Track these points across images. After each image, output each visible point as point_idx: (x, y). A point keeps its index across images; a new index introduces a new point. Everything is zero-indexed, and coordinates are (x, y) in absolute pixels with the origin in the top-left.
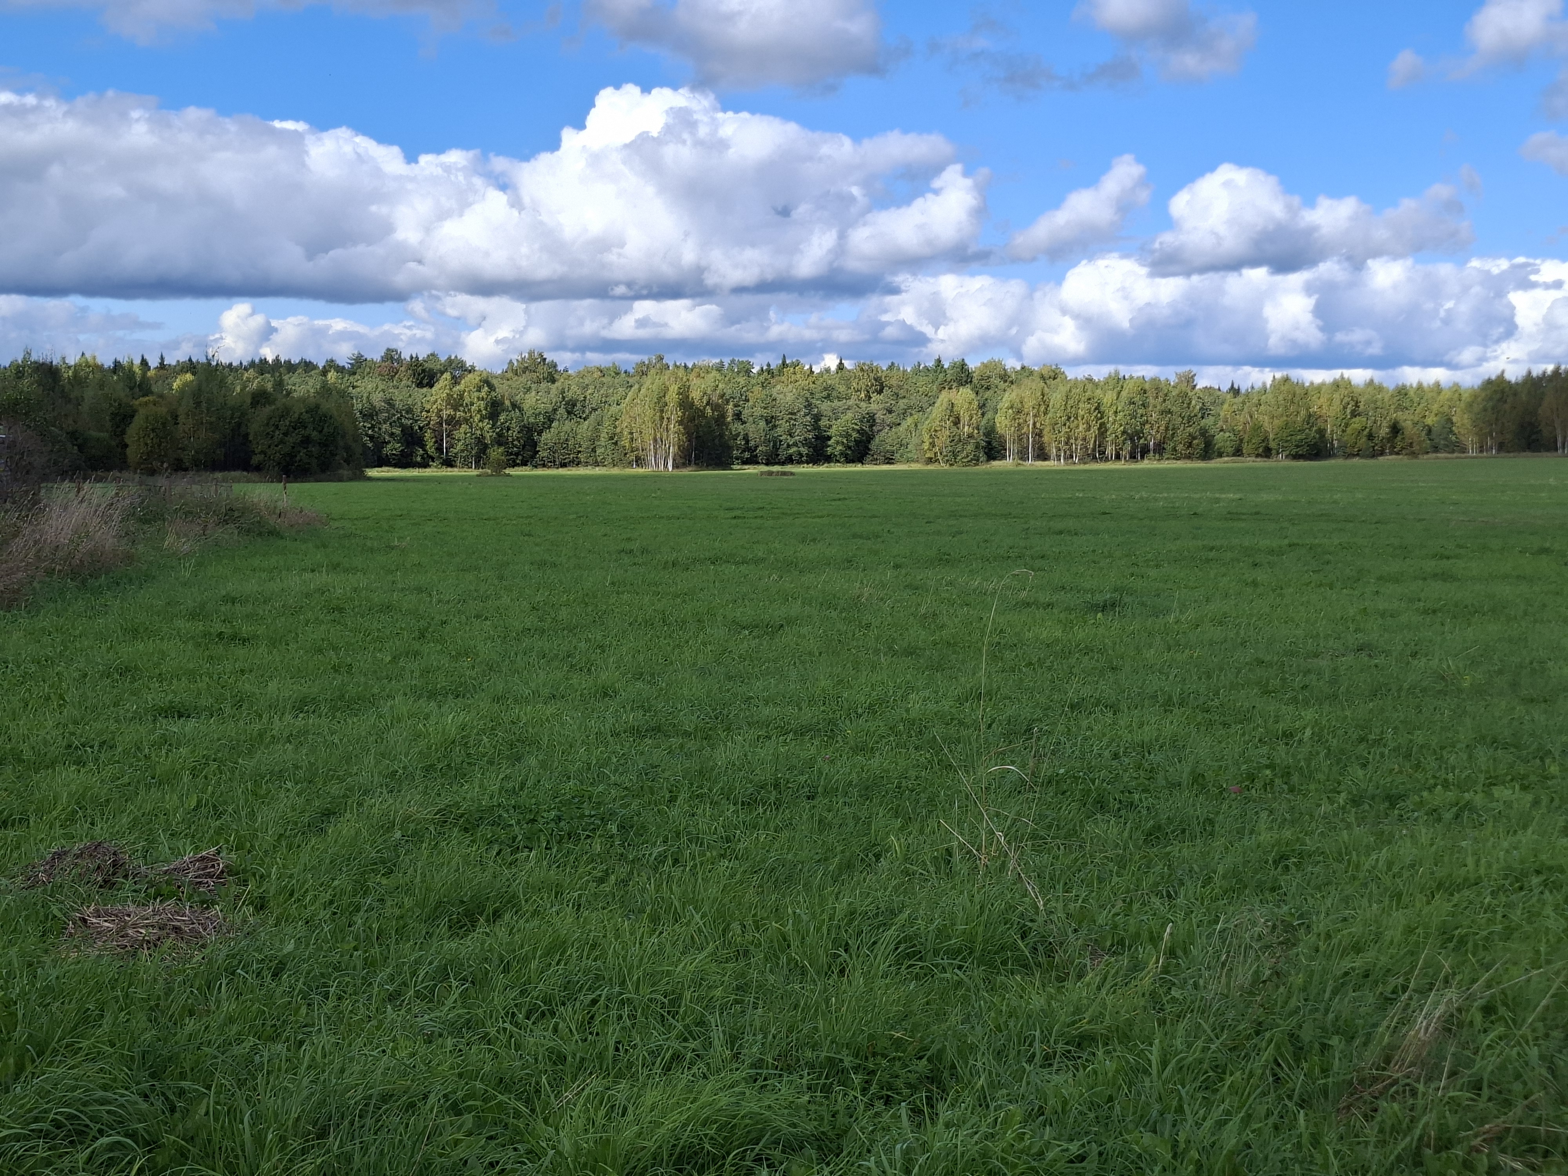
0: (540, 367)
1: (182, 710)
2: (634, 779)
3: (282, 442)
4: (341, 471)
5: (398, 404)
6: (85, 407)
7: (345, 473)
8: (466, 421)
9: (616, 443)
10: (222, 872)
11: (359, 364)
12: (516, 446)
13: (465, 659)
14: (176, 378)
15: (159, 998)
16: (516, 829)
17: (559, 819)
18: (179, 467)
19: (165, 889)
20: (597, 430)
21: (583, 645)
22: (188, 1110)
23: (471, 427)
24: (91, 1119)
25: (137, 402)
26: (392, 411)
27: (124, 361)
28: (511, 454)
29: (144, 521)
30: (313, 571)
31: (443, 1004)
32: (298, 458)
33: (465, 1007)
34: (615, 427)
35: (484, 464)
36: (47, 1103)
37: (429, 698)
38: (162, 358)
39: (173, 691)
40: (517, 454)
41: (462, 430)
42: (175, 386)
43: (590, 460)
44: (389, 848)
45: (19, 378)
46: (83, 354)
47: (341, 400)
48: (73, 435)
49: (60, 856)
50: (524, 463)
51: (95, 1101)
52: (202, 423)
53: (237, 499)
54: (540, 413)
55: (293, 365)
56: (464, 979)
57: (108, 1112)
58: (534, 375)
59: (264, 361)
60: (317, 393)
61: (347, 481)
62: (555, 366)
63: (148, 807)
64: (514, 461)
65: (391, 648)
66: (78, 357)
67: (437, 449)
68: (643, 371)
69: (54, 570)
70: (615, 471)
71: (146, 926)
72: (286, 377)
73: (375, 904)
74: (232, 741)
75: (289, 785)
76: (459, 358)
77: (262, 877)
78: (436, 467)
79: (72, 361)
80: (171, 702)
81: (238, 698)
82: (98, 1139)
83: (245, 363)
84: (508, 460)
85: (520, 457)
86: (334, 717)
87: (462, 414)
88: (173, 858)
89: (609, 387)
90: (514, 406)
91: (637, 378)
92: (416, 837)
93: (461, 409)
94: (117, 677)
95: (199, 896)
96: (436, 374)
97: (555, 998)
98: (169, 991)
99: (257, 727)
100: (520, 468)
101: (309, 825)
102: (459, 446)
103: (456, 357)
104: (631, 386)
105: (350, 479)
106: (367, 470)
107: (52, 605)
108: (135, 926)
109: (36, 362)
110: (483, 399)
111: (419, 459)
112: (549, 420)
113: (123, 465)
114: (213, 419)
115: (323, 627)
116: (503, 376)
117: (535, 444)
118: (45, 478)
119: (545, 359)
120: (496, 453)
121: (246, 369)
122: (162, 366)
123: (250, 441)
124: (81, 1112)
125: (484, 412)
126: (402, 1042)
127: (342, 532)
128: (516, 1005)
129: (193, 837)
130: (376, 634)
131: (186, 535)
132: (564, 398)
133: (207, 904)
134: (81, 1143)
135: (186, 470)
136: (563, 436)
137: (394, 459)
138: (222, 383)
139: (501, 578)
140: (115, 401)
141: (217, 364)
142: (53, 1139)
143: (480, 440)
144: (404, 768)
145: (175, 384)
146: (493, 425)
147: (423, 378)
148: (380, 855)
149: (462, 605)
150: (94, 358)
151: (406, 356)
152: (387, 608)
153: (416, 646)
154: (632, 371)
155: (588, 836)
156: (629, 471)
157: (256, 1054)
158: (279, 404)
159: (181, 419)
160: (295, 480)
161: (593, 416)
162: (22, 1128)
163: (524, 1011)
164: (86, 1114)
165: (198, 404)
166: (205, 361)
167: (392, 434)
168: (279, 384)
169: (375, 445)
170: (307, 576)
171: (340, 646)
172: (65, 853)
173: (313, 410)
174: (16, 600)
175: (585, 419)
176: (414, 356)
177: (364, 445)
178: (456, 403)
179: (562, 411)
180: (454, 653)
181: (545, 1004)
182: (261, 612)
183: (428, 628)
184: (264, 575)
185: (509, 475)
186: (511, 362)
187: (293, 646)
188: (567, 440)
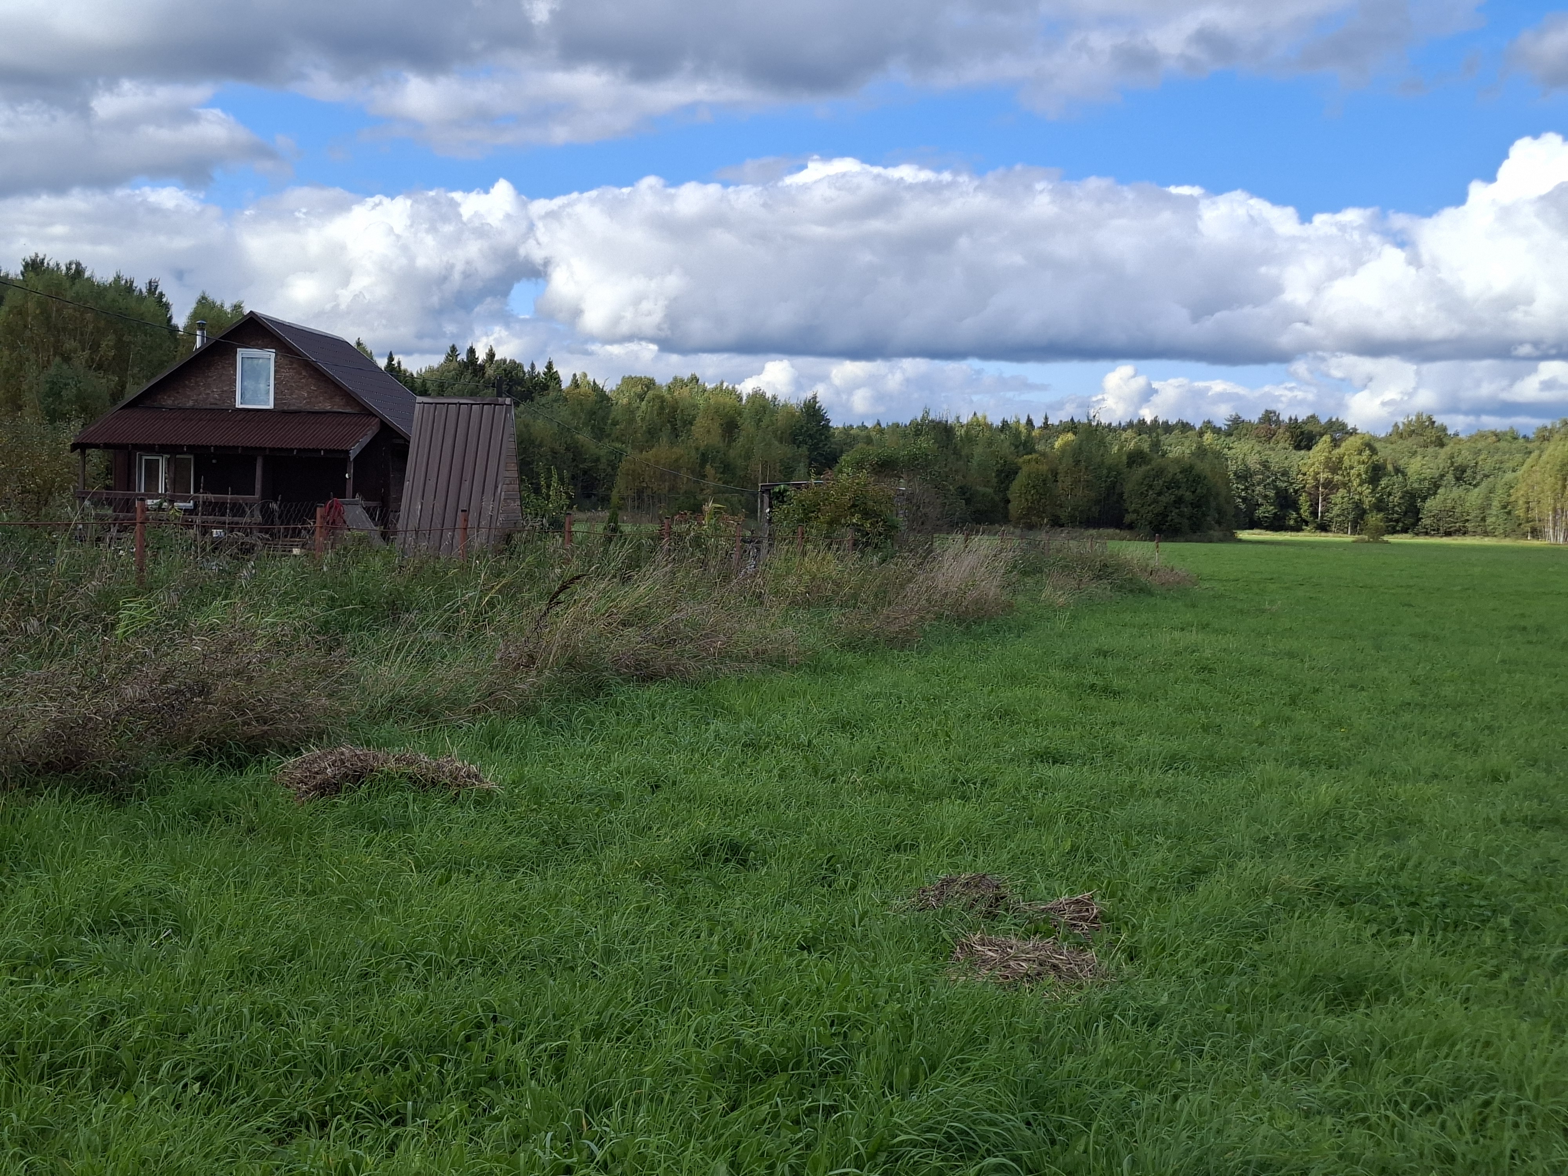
0: (1428, 430)
1: (1057, 756)
2: (1529, 872)
3: (1155, 501)
4: (1211, 532)
5: (1274, 467)
6: (974, 463)
7: (1216, 533)
8: (1344, 485)
9: (1509, 513)
10: (1096, 917)
11: (1237, 427)
12: (1397, 513)
13: (1338, 729)
14: (1058, 437)
15: (1039, 1032)
16: (1397, 910)
17: (1444, 906)
18: (1057, 523)
19: (1043, 927)
20: (1488, 498)
21: (1469, 724)
22: (1067, 1145)
23: (1349, 492)
24: (980, 1137)
25: (1021, 460)
26: (1267, 473)
27: (1011, 420)
28: (1391, 520)
29: (1025, 573)
30: (1182, 629)
31: (1320, 1081)
32: (1169, 518)
33: (1344, 1088)
34: (1509, 495)
35: (1362, 530)
36: (941, 1115)
37: (1301, 766)
38: (1046, 418)
39: (1049, 737)
40: (1397, 521)
41: (1339, 494)
42: (1057, 445)
43: (1479, 530)
44: (1260, 914)
45: (917, 435)
46: (975, 414)
47: (1216, 461)
48: (963, 491)
49: (948, 882)
50: (1405, 531)
51: (985, 1121)
52: (1080, 481)
53: (1111, 556)
54: (1425, 479)
55: (1170, 426)
56: (1343, 1059)
57: (995, 1133)
58: (1421, 439)
59: (1142, 422)
60: (1192, 454)
61: (1217, 542)
62: (1444, 429)
63: (1026, 847)
64: (1394, 528)
65: (1261, 712)
66: (971, 416)
67: (1311, 513)
68: (1545, 436)
69: (942, 615)
70: (1507, 542)
71: (1027, 960)
72: (1162, 438)
73: (1249, 970)
74: (1104, 790)
75: (1160, 839)
76: (1340, 420)
77: (1133, 926)
78: (1309, 531)
79: (964, 420)
80: (1047, 748)
81: (1109, 750)
82: (985, 1158)
83: (1123, 424)
84: (1388, 527)
85: (1401, 524)
86: (1203, 776)
87: (1340, 478)
88: (1049, 898)
89: (1504, 453)
90: (1397, 470)
91: (1537, 443)
92: (1290, 906)
93: (1340, 472)
94: (996, 719)
95: (1075, 938)
96: (1315, 436)
97: (1442, 1093)
98: (1048, 1028)
99: (1128, 779)
100: (1400, 536)
101: (1179, 882)
102: (1336, 511)
103: (1337, 419)
104: (1530, 453)
105: (1221, 541)
106: (1238, 532)
107: (940, 648)
108: (1016, 958)
109: (932, 421)
110: (1363, 463)
111: (1292, 522)
112: (1435, 486)
113: (1005, 519)
114: (1090, 477)
115: (1193, 685)
116: (1388, 440)
117: (1418, 511)
118: (937, 529)
119: (1434, 422)
120: (1374, 519)
121: (1125, 429)
122: (1046, 425)
123: (1124, 500)
124: (971, 1129)
125: (1364, 476)
126: (1279, 1113)
127: (1211, 593)
128: (1399, 1094)
129: (1067, 879)
130: (1246, 697)
131: (1062, 588)
132: (1452, 463)
133: (1082, 946)
134: (970, 1159)
135: (1062, 526)
136: (1449, 504)
137: (1266, 522)
138: (1102, 443)
139: (1378, 648)
140: (1001, 459)
141: (1098, 424)
142: (946, 1151)
143: (1358, 505)
144: (1275, 835)
145: (1057, 443)
146: (1373, 490)
147: (1301, 441)
148: (1251, 919)
149: (1336, 674)
150: (985, 418)
151: (1285, 417)
152: (1256, 672)
153: (1287, 711)
154: (1531, 436)
155: (1477, 928)
156: (1522, 543)
157: (1132, 1100)
158: (1154, 464)
159: (1060, 478)
160: (1166, 539)
161: (1484, 484)
162: (918, 1136)
163: (1408, 1100)
164: (975, 1131)
165: (1077, 462)
166: (1086, 421)
167: (1266, 497)
168: (1156, 445)
169: (1247, 507)
170: (1177, 634)
171: (1209, 706)
172: (953, 881)
173: (1188, 470)
174: (908, 641)
175: (1475, 486)
176: (1293, 418)
177: (1237, 507)
178: (1335, 466)
179: (1450, 477)
180: (1326, 722)
181: (1431, 1097)
182: (1132, 667)
183: (1300, 694)
184: (1135, 631)
185: (1387, 542)
186: (1396, 425)
187: (1162, 702)
188: (1453, 507)
